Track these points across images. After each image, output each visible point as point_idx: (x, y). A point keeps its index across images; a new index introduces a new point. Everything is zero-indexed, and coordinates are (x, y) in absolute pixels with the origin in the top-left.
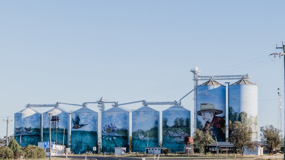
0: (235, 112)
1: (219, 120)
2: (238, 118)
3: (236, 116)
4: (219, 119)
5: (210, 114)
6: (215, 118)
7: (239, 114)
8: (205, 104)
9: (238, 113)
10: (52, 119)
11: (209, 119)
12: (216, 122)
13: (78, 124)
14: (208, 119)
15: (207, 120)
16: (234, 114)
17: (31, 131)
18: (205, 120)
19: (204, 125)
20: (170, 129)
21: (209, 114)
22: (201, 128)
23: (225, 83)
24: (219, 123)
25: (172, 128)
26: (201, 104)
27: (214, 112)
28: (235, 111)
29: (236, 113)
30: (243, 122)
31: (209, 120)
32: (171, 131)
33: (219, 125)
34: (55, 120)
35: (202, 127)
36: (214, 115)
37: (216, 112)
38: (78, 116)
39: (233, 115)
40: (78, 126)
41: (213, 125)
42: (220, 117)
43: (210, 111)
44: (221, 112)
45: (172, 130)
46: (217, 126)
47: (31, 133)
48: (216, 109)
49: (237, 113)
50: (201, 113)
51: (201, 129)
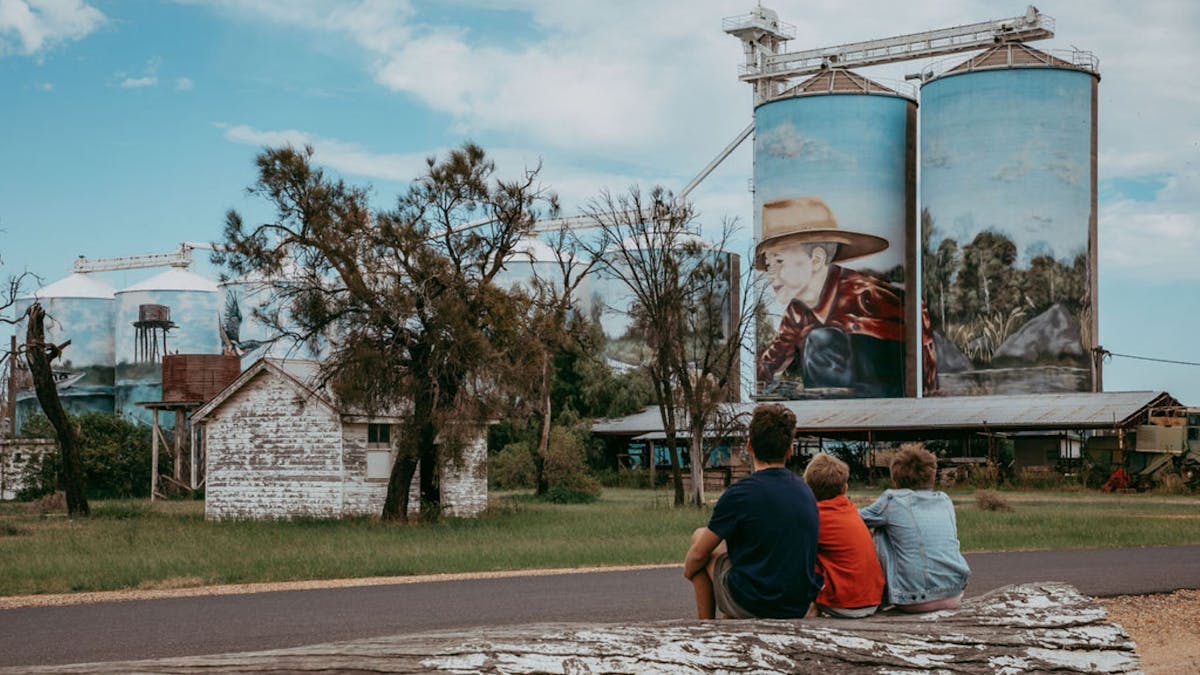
0: (943, 238)
1: (860, 291)
2: (961, 275)
3: (947, 258)
4: (861, 285)
5: (811, 256)
6: (835, 277)
7: (966, 247)
8: (781, 205)
9: (958, 244)
10: (137, 320)
11: (803, 285)
12: (843, 302)
13: (234, 342)
14: (794, 287)
15: (793, 295)
16: (941, 249)
17: (69, 377)
18: (782, 292)
19: (779, 323)
20: (613, 348)
21: (802, 256)
22: (766, 338)
23: (907, 78)
24: (862, 306)
25: (622, 344)
26: (766, 206)
27: (833, 249)
28: (943, 233)
29: (947, 241)
30: (987, 292)
31: (803, 291)
32: (618, 360)
33: (861, 319)
34: (154, 324)
35: (770, 335)
36: (834, 260)
37: (840, 246)
38: (235, 303)
39: (933, 257)
40: (234, 348)
41: (822, 320)
42: (865, 274)
43: (805, 237)
44: (880, 244)
45: (621, 353)
46: (851, 325)
47: (69, 387)
48: (842, 226)
49: (955, 244)
50: (764, 254)
51: (766, 343)
